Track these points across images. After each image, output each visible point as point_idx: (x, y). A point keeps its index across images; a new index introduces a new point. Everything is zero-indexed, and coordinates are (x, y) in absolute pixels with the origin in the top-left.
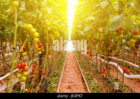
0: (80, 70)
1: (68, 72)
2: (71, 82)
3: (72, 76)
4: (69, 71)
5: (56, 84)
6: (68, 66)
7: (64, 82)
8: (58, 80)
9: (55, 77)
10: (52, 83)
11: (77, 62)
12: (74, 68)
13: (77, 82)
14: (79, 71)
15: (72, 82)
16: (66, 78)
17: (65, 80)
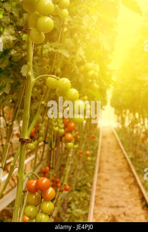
0: (134, 176)
1: (107, 180)
2: (115, 204)
3: (116, 190)
4: (108, 177)
5: (83, 208)
6: (106, 166)
7: (100, 205)
8: (85, 199)
9: (79, 191)
10: (73, 206)
11: (125, 158)
12: (120, 170)
13: (130, 206)
14: (132, 181)
15: (118, 207)
16: (104, 196)
17: (102, 199)
